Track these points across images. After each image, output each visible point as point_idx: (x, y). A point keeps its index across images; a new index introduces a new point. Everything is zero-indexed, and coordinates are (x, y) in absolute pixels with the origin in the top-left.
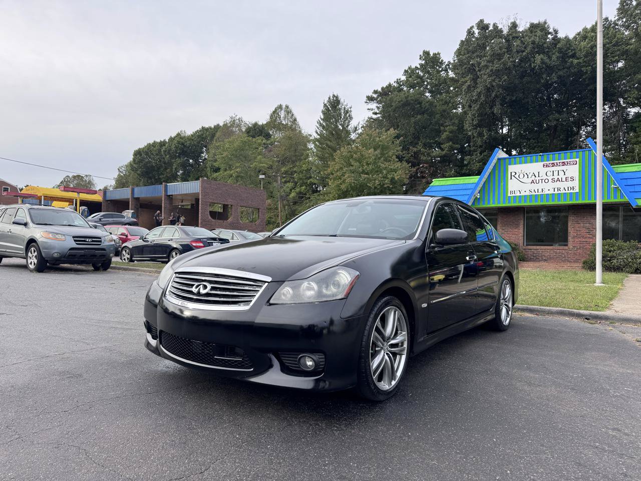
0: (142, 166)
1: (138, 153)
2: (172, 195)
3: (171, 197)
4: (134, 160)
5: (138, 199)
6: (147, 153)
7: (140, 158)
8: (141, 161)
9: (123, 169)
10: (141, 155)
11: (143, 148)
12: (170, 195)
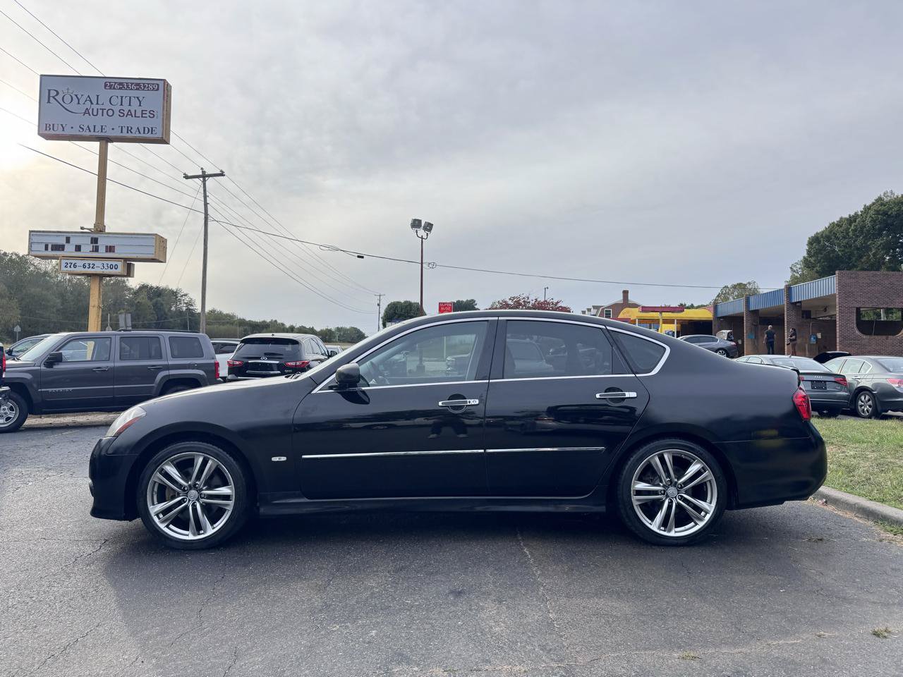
0: (822, 258)
1: (815, 241)
2: (800, 302)
3: (798, 304)
4: (809, 252)
5: (756, 312)
6: (828, 238)
7: (817, 247)
8: (818, 252)
9: (799, 266)
10: (819, 242)
11: (823, 232)
12: (796, 303)
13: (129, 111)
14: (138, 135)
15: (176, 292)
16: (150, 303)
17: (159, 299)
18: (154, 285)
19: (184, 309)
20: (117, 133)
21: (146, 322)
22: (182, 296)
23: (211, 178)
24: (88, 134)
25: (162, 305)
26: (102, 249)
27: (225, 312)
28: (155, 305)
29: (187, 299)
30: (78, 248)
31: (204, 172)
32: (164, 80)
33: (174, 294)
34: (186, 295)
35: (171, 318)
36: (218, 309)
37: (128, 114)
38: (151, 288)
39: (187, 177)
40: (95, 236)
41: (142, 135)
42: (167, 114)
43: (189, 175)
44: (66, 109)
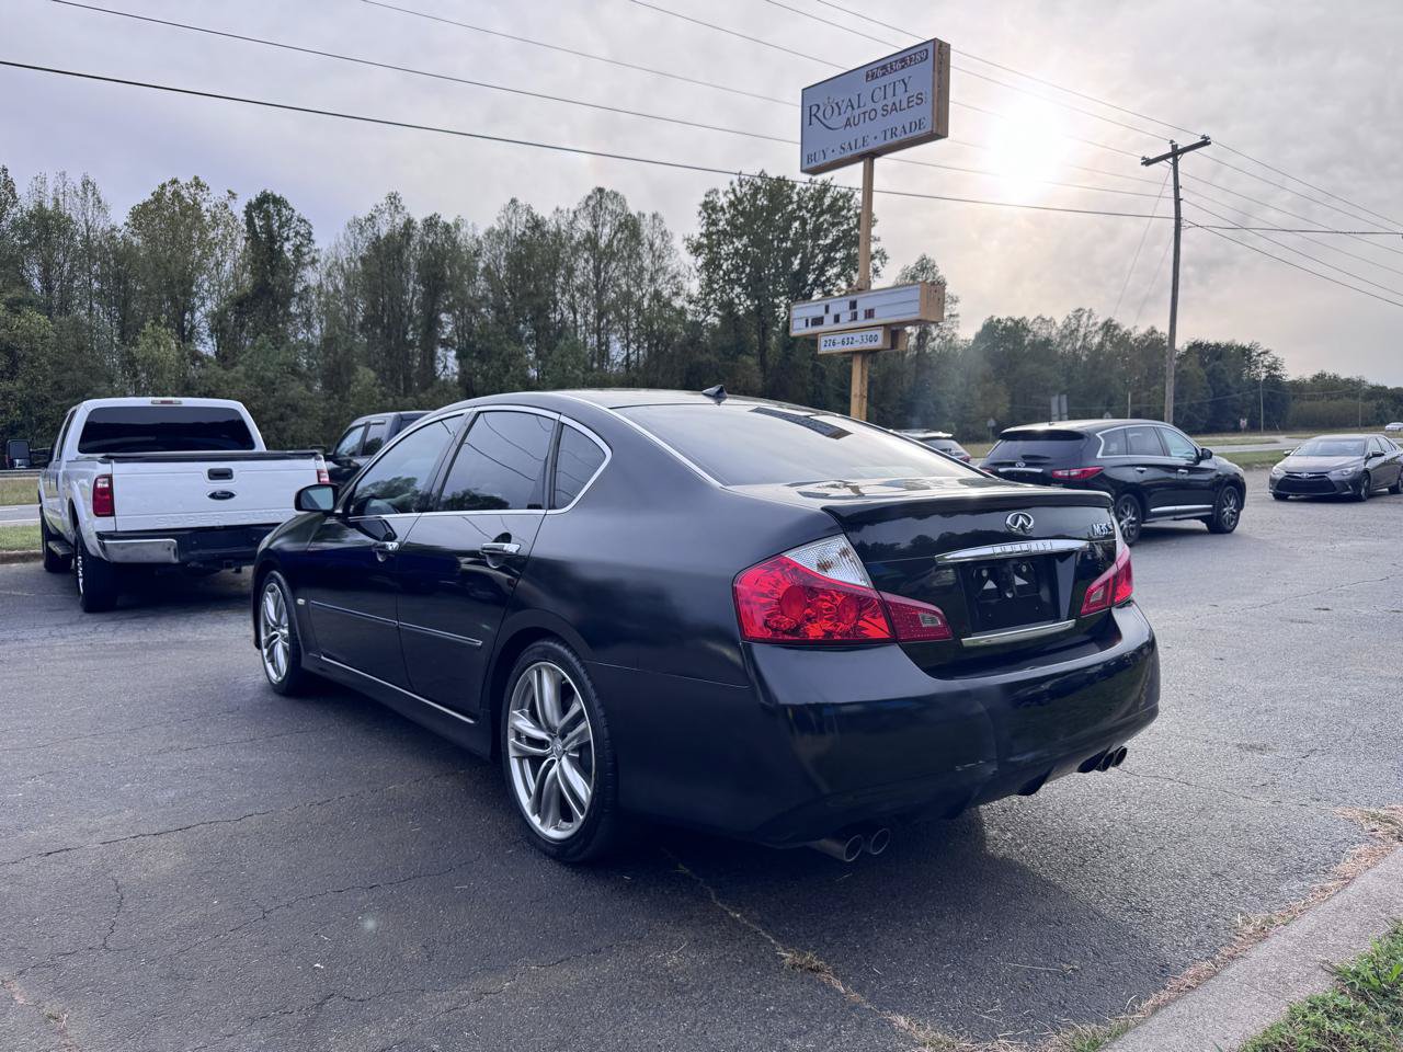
13: (894, 104)
14: (904, 137)
15: (1249, 350)
16: (1202, 372)
17: (1217, 363)
18: (1212, 341)
19: (1263, 376)
20: (880, 143)
21: (1194, 402)
22: (1259, 355)
23: (1185, 155)
24: (848, 154)
25: (1223, 371)
26: (861, 315)
27: (1343, 376)
28: (1211, 374)
29: (1268, 360)
30: (837, 319)
31: (1174, 147)
32: (934, 40)
33: (1245, 353)
34: (1266, 352)
35: (1238, 392)
36: (1330, 371)
37: (892, 110)
38: (1208, 346)
39: (1148, 162)
40: (853, 298)
41: (909, 135)
42: (939, 92)
43: (1151, 158)
44: (827, 127)
